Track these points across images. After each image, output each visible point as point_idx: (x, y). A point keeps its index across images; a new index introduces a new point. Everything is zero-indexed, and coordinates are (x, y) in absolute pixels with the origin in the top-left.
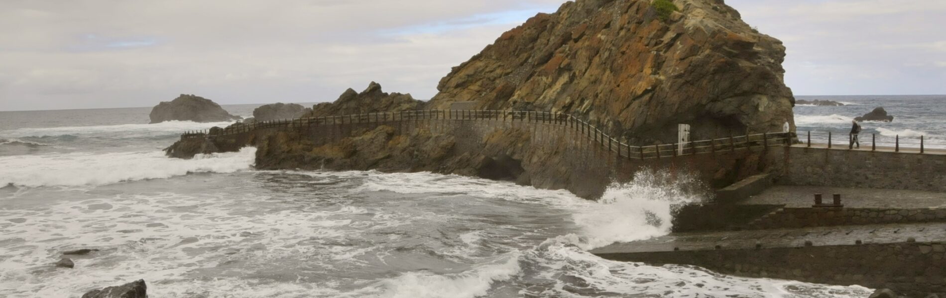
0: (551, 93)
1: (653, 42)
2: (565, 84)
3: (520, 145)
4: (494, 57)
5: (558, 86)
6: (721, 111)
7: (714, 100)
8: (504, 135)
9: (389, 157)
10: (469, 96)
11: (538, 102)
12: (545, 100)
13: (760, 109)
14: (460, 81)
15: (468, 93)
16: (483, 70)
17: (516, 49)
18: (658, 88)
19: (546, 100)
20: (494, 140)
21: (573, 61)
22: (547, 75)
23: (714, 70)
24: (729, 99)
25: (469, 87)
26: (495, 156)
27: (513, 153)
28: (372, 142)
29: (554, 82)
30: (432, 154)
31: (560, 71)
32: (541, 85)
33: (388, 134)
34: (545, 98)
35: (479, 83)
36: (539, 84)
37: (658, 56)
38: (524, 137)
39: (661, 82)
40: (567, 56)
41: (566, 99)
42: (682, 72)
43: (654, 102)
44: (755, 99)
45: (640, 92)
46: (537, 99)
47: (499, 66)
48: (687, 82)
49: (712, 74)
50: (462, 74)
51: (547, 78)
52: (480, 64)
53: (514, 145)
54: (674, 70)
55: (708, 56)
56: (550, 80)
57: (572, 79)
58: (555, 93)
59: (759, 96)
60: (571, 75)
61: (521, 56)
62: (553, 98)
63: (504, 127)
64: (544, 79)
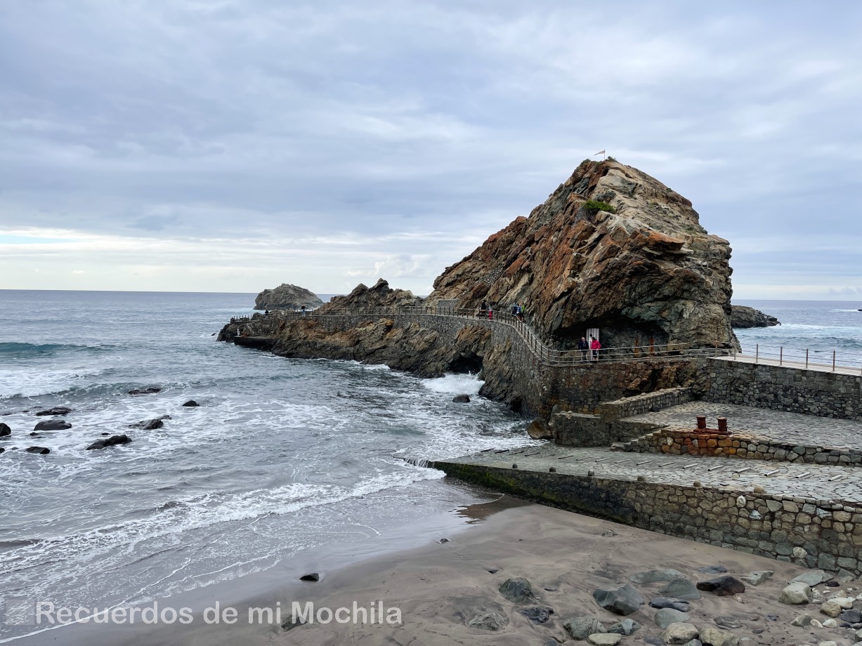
0: (513, 294)
1: (577, 243)
2: (524, 285)
3: (483, 343)
4: (480, 259)
5: (519, 288)
6: (639, 317)
7: (632, 305)
8: (471, 332)
9: (384, 347)
10: (456, 294)
11: (501, 303)
13: (685, 316)
14: (451, 280)
15: (455, 292)
16: (471, 270)
17: (496, 251)
18: (574, 291)
19: (508, 301)
20: (463, 337)
21: (532, 264)
22: (509, 276)
23: (630, 273)
24: (649, 304)
25: (458, 286)
26: (463, 352)
27: (477, 350)
28: (373, 333)
29: (516, 283)
30: (417, 347)
31: (521, 273)
32: (505, 285)
33: (387, 326)
34: (507, 298)
35: (465, 283)
36: (503, 285)
37: (578, 258)
38: (486, 335)
39: (577, 285)
40: (528, 258)
41: (524, 299)
42: (598, 274)
44: (679, 305)
45: (558, 295)
46: (500, 299)
47: (483, 267)
48: (603, 285)
49: (628, 277)
50: (453, 274)
51: (510, 279)
52: (468, 265)
53: (478, 343)
54: (591, 273)
55: (626, 257)
56: (512, 281)
57: (531, 280)
58: (516, 294)
59: (682, 302)
60: (530, 276)
61: (499, 258)
63: (472, 325)
64: (508, 280)
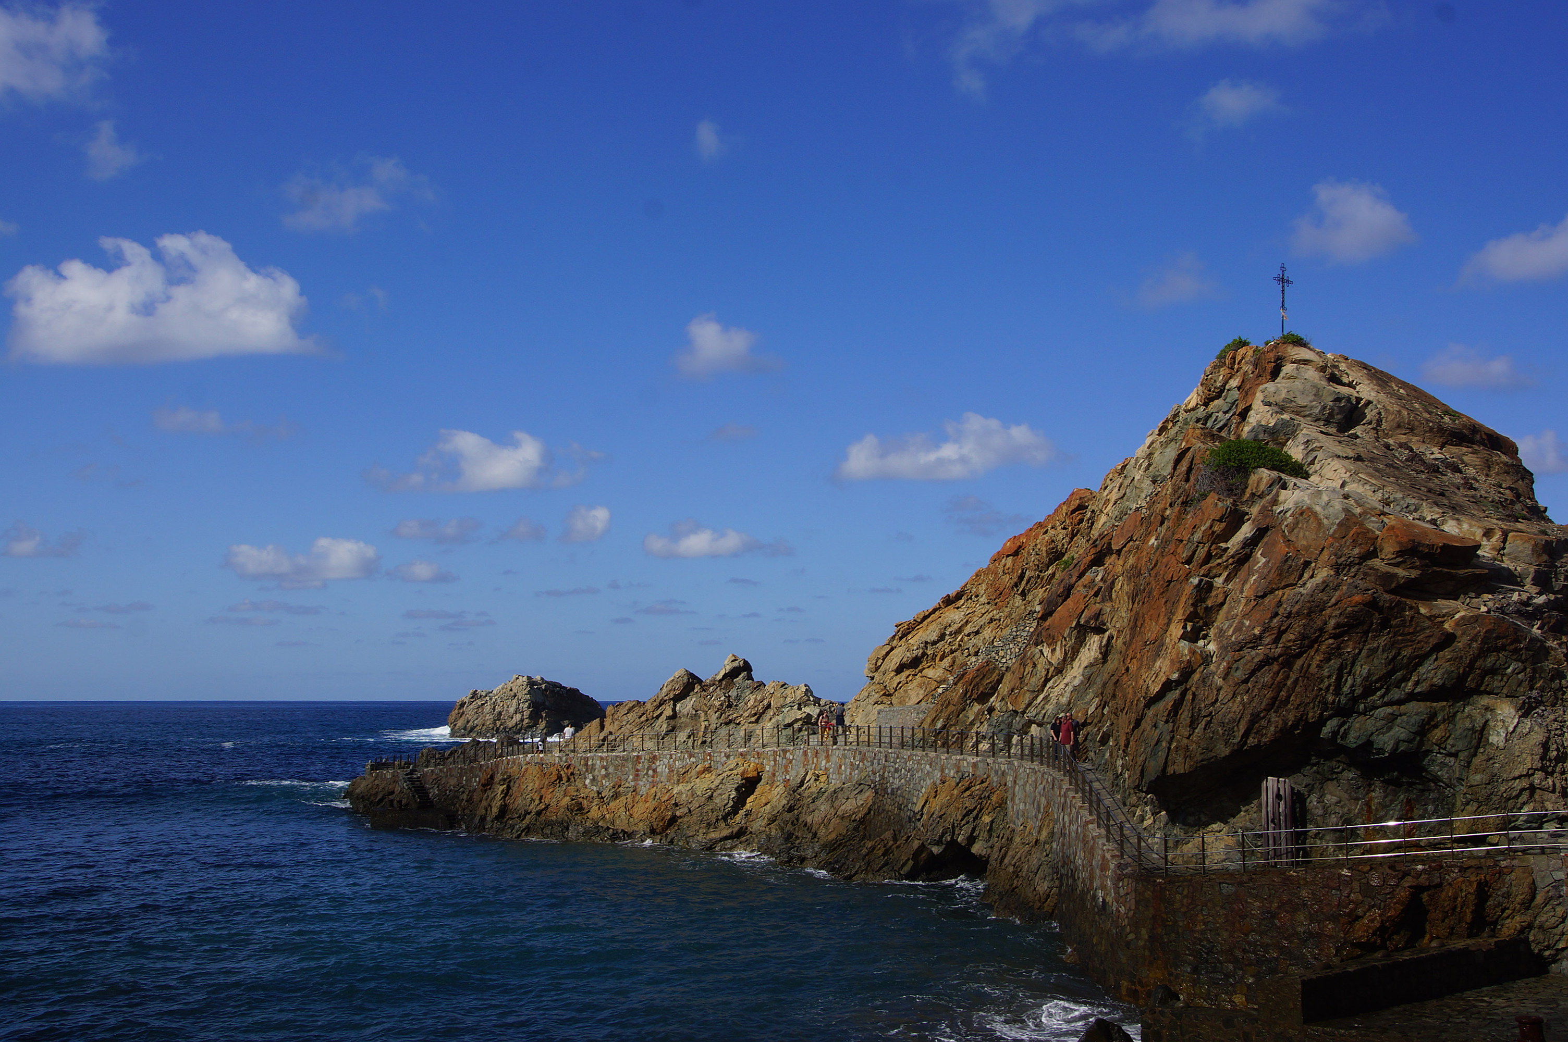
0: (1062, 688)
1: (1201, 552)
2: (1091, 665)
3: (987, 819)
4: (983, 599)
5: (1075, 673)
6: (1369, 743)
7: (1345, 712)
8: (955, 792)
9: (739, 834)
10: (922, 693)
12: (1047, 706)
13: (1493, 739)
14: (908, 656)
15: (920, 686)
16: (959, 631)
17: (1022, 578)
18: (1196, 676)
19: (1050, 706)
20: (935, 805)
21: (1107, 608)
22: (1051, 641)
23: (1338, 626)
24: (1393, 709)
25: (926, 672)
26: (938, 843)
27: (972, 839)
28: (711, 797)
29: (1072, 655)
30: (822, 832)
31: (1083, 632)
32: (1039, 667)
33: (746, 779)
34: (1046, 699)
35: (947, 662)
36: (1035, 666)
37: (1205, 589)
38: (994, 798)
39: (1206, 659)
40: (1096, 595)
41: (1089, 703)
42: (1257, 632)
43: (1185, 715)
44: (1473, 711)
46: (1029, 705)
47: (991, 620)
48: (1267, 661)
49: (1335, 637)
50: (916, 640)
51: (1053, 651)
52: (954, 616)
53: (976, 818)
54: (1238, 629)
55: (1325, 587)
56: (1059, 654)
57: (1106, 652)
58: (1069, 689)
59: (1485, 701)
60: (1104, 642)
61: (1029, 596)
62: (1064, 700)
63: (957, 772)
64: (1047, 651)
